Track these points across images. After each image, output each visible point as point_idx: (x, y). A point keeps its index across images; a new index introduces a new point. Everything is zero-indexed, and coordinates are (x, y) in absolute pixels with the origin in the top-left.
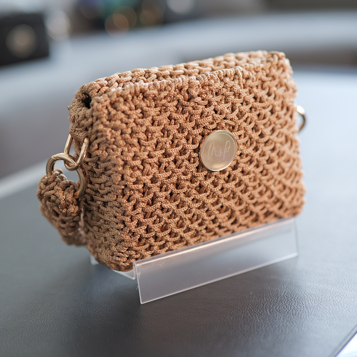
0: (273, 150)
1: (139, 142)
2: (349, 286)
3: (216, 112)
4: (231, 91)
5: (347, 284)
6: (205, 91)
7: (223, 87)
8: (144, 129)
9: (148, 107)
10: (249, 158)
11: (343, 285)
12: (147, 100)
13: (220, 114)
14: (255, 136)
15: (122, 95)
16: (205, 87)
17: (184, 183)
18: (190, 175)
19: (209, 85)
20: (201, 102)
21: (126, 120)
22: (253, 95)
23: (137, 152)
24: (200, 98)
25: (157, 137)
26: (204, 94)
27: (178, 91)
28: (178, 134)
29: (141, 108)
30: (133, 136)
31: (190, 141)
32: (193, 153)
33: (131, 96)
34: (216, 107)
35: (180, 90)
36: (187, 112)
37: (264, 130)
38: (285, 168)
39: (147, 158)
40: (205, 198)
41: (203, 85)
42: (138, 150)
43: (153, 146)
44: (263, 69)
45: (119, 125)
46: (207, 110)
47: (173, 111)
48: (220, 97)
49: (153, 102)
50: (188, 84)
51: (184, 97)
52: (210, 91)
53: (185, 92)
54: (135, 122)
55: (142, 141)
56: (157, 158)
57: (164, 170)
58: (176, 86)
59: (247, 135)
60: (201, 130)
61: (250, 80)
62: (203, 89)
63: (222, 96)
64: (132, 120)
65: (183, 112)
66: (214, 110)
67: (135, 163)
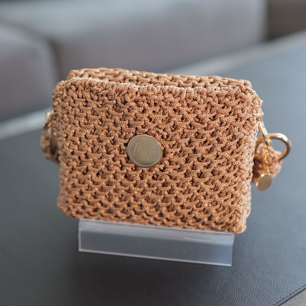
0: (208, 167)
1: (79, 123)
3: (151, 120)
4: (170, 106)
6: (141, 99)
7: (163, 101)
8: (85, 115)
9: (92, 98)
10: (178, 166)
12: (93, 93)
13: (154, 123)
14: (190, 150)
15: (75, 84)
16: (143, 96)
17: (112, 167)
18: (118, 162)
19: (147, 96)
20: (135, 107)
21: (73, 104)
22: (195, 115)
23: (77, 131)
24: (134, 104)
25: (94, 124)
26: (140, 101)
27: (118, 93)
28: (112, 127)
29: (86, 99)
30: (75, 118)
31: (123, 136)
32: (124, 146)
33: (82, 87)
34: (150, 116)
35: (120, 93)
36: (122, 112)
37: (198, 147)
38: (219, 187)
39: (84, 137)
40: (132, 185)
41: (142, 94)
42: (78, 129)
43: (92, 130)
44: (217, 95)
45: (67, 106)
46: (140, 115)
47: (110, 108)
48: (158, 108)
49: (96, 96)
50: (128, 89)
51: (121, 100)
52: (148, 101)
53: (122, 95)
54: (78, 107)
55: (81, 123)
56: (91, 140)
57: (97, 151)
58: (117, 89)
59: (179, 147)
60: (133, 130)
61: (196, 101)
62: (141, 97)
63: (160, 107)
64: (76, 105)
65: (119, 112)
66: (148, 117)
67: (74, 138)
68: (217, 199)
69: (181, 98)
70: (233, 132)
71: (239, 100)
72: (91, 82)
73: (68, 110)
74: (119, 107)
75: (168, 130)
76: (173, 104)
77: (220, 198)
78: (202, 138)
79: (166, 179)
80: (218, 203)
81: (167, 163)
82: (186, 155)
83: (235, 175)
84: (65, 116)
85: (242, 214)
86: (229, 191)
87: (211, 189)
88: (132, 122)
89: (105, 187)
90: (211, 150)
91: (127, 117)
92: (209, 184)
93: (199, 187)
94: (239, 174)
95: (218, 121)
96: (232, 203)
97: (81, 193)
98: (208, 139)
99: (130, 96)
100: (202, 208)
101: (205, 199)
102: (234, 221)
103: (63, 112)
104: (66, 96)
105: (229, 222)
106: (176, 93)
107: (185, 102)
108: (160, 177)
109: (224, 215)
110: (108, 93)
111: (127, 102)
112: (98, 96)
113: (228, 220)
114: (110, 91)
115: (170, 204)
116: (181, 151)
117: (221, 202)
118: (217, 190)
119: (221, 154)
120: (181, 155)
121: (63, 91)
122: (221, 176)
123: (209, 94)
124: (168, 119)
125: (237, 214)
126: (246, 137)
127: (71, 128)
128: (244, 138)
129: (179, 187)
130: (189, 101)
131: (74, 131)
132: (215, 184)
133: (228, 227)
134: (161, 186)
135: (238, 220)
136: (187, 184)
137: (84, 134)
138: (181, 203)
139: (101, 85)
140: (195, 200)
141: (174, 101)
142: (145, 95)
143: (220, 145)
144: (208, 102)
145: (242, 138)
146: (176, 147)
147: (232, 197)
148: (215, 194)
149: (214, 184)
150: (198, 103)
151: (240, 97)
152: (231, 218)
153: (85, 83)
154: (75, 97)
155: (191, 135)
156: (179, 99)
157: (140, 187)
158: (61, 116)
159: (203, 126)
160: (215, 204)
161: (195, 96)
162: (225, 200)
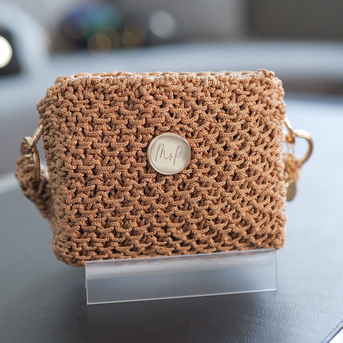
1: (83, 131)
2: (295, 323)
3: (172, 115)
4: (192, 96)
5: (293, 321)
6: (159, 91)
7: (183, 91)
8: (90, 119)
9: (96, 99)
10: (208, 169)
11: (289, 321)
12: (97, 92)
13: (176, 118)
14: (219, 147)
15: (73, 84)
16: (160, 88)
17: (128, 181)
18: (135, 174)
19: (166, 87)
20: (153, 101)
21: (73, 109)
22: (221, 105)
23: (80, 141)
24: (151, 97)
25: (102, 129)
26: (158, 94)
27: (130, 88)
28: (125, 130)
29: (89, 99)
30: (77, 125)
31: (139, 139)
32: (142, 152)
33: (82, 87)
34: (171, 110)
35: (132, 87)
36: (137, 109)
37: (229, 142)
38: (257, 190)
39: (90, 148)
40: (154, 202)
41: (159, 85)
42: (82, 139)
43: (99, 138)
44: (241, 82)
45: (65, 113)
46: (159, 110)
47: (122, 106)
48: (178, 100)
49: (102, 95)
50: (142, 80)
51: (135, 94)
52: (167, 93)
53: (136, 88)
54: (81, 111)
55: (85, 131)
56: (100, 150)
57: (107, 163)
58: (128, 82)
59: (207, 144)
60: (152, 130)
61: (220, 90)
62: (158, 89)
63: (181, 100)
64: (78, 109)
65: (133, 109)
66: (169, 112)
67: (78, 151)
68: (256, 204)
69: (204, 86)
70: (265, 123)
71: (264, 86)
72: (94, 79)
73: (67, 117)
74: (132, 105)
75: (194, 125)
76: (196, 93)
77: (259, 204)
78: (232, 131)
79: (195, 188)
80: (258, 209)
81: (195, 166)
82: (217, 154)
83: (272, 174)
84: (64, 125)
85: (285, 220)
86: (268, 194)
87: (247, 194)
88: (151, 120)
89: (120, 209)
90: (242, 145)
91: (143, 115)
92: (244, 188)
93: (235, 192)
94: (275, 172)
95: (247, 110)
96: (273, 208)
97: (89, 223)
98: (239, 132)
99: (146, 88)
100: (240, 219)
101: (242, 207)
102: (277, 231)
103: (60, 120)
104: (63, 101)
105: (272, 232)
106: (197, 82)
107: (208, 92)
108: (189, 186)
109: (265, 224)
110: (118, 88)
111: (143, 95)
112: (104, 94)
113: (270, 229)
114: (119, 86)
115: (202, 219)
116: (210, 151)
117: (260, 208)
118: (254, 194)
119: (255, 149)
120: (210, 156)
121: (57, 96)
122: (258, 175)
123: (232, 81)
124: (191, 113)
125: (279, 221)
126: (278, 127)
127: (72, 139)
128: (277, 129)
129: (211, 195)
130: (212, 89)
131: (76, 142)
132: (252, 187)
133: (269, 241)
134: (190, 197)
135: (281, 228)
136: (220, 190)
137: (91, 143)
138: (215, 216)
139: (106, 82)
140: (230, 210)
141: (196, 90)
142: (163, 86)
143: (253, 137)
144: (233, 89)
145: (274, 129)
146: (203, 145)
147: (271, 201)
148: (253, 199)
149: (250, 188)
150: (222, 92)
151: (266, 83)
152: (273, 227)
153: (86, 81)
154: (75, 99)
155: (220, 128)
156: (202, 87)
157: (164, 203)
158: (57, 126)
159: (232, 117)
160: (254, 213)
161: (218, 84)
162: (265, 206)
